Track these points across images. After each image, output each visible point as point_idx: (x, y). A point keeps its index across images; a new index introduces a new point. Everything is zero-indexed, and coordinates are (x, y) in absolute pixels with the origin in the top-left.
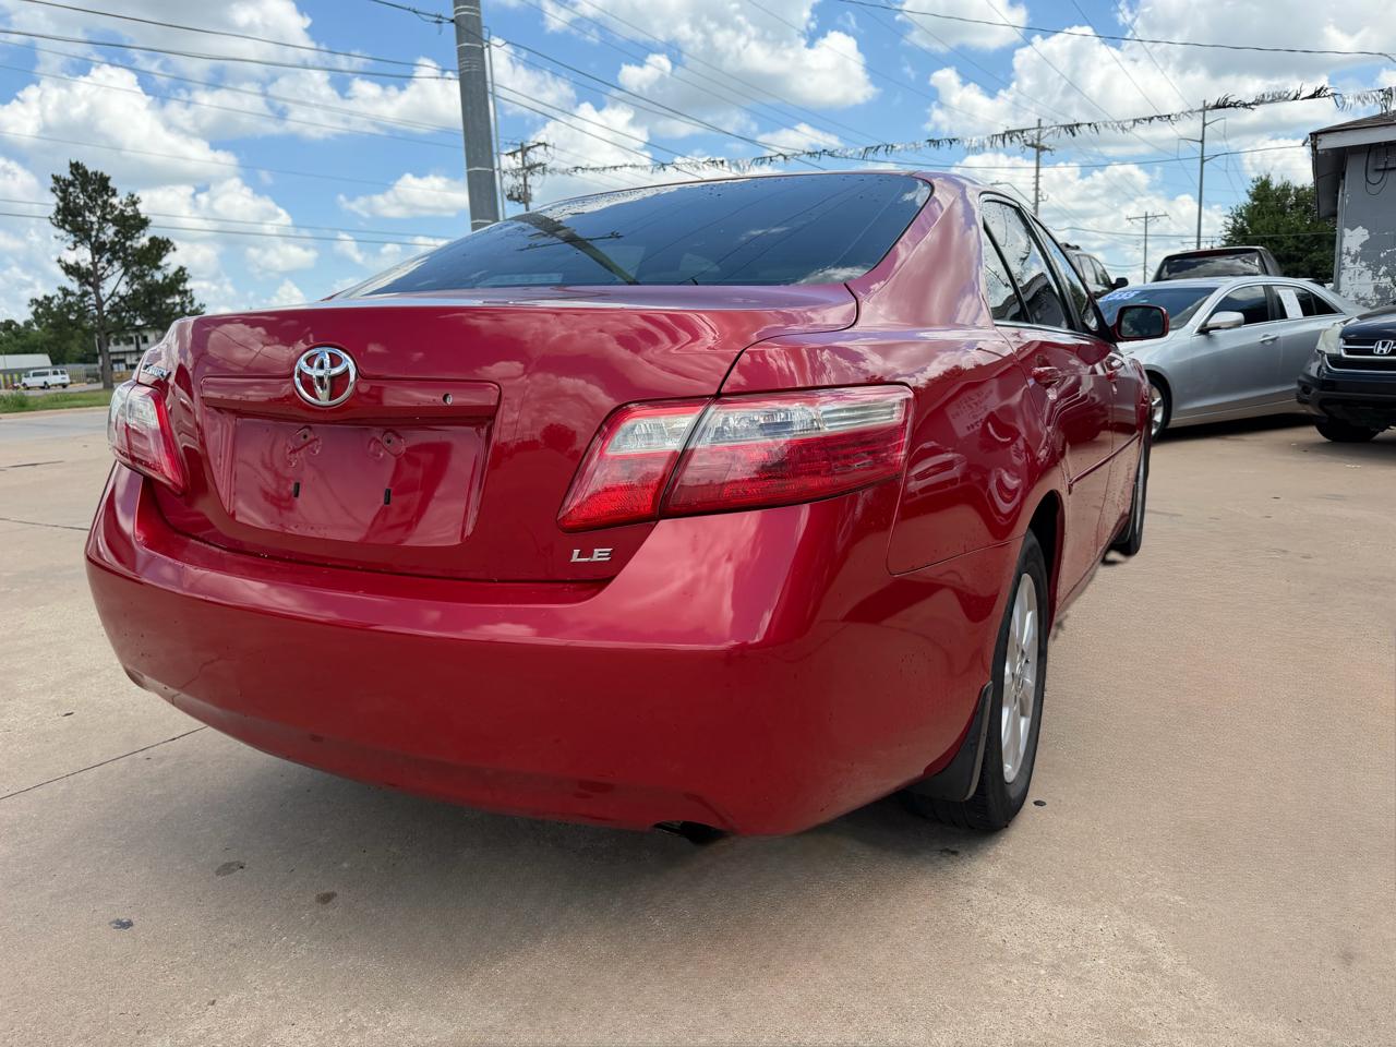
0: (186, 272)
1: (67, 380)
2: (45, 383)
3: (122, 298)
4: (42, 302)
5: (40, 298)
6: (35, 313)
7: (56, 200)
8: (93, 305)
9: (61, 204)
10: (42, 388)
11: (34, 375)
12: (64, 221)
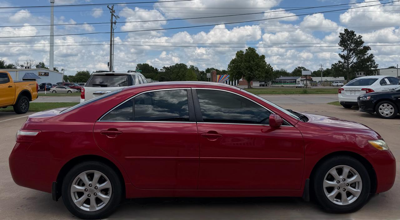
0: (373, 55)
1: (343, 84)
2: (337, 85)
3: (354, 63)
4: (334, 65)
5: (334, 64)
6: (332, 68)
7: (340, 39)
8: (346, 65)
9: (341, 40)
10: (337, 86)
11: (335, 83)
12: (342, 44)
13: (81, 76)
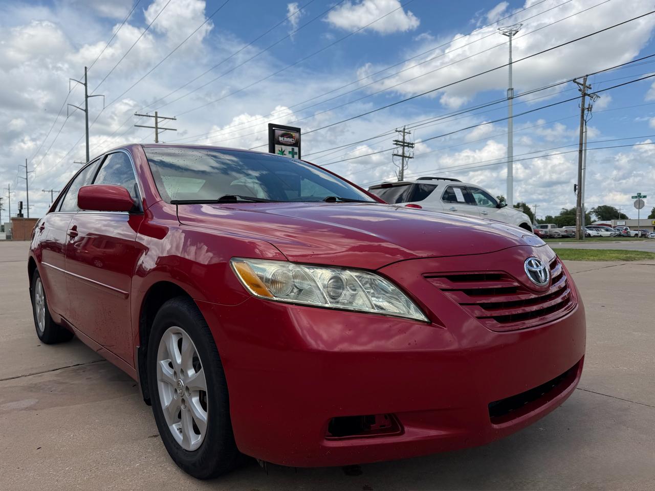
13: (569, 216)
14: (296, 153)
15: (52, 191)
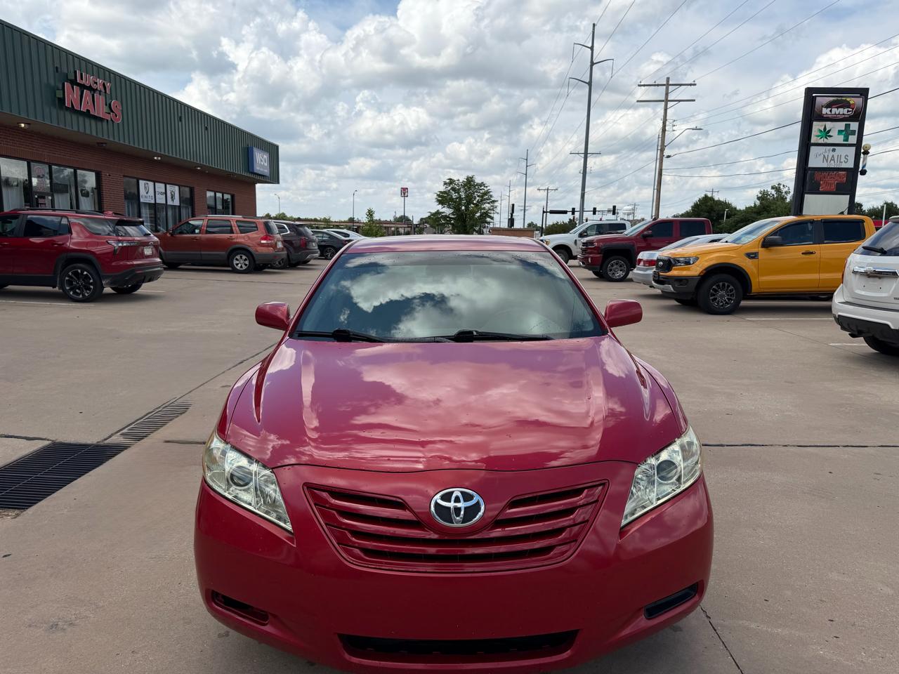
14: (853, 133)
15: (548, 190)
